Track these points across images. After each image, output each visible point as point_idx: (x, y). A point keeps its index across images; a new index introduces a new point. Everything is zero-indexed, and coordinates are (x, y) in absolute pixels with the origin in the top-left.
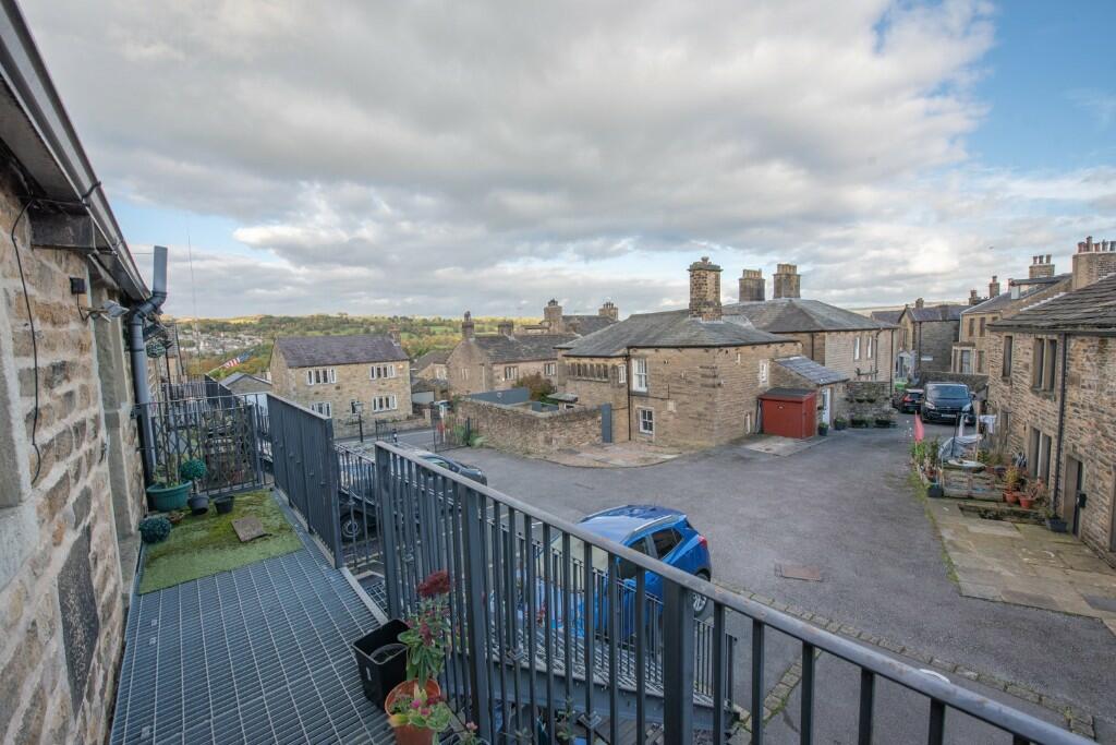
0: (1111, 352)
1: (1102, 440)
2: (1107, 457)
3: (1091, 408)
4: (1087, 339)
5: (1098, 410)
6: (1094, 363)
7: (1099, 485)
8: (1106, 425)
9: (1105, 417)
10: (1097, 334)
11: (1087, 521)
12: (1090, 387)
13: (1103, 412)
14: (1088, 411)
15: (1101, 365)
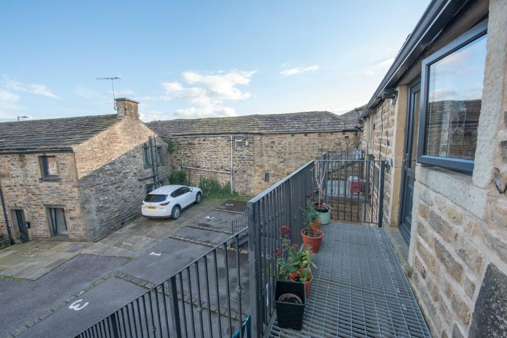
0: (28, 160)
1: (32, 196)
2: (38, 203)
3: (21, 185)
4: (9, 156)
5: (26, 185)
6: (18, 166)
7: (36, 215)
8: (34, 190)
9: (31, 187)
10: (17, 153)
11: (34, 232)
12: (17, 176)
13: (29, 185)
14: (19, 187)
15: (23, 166)
